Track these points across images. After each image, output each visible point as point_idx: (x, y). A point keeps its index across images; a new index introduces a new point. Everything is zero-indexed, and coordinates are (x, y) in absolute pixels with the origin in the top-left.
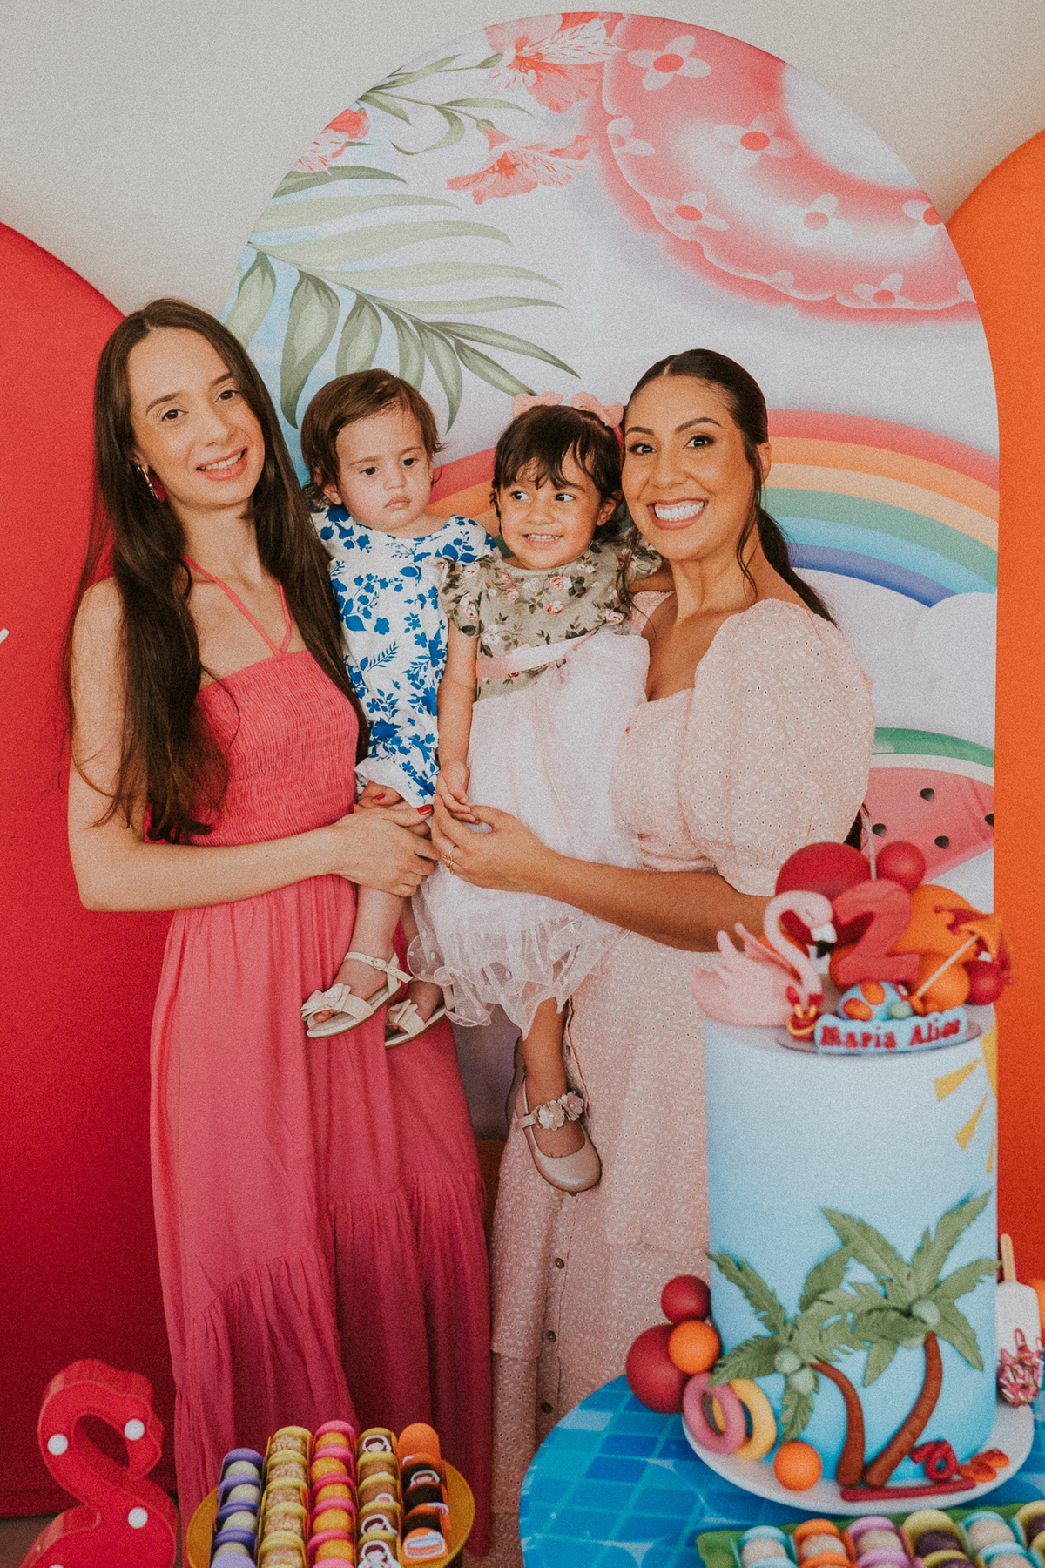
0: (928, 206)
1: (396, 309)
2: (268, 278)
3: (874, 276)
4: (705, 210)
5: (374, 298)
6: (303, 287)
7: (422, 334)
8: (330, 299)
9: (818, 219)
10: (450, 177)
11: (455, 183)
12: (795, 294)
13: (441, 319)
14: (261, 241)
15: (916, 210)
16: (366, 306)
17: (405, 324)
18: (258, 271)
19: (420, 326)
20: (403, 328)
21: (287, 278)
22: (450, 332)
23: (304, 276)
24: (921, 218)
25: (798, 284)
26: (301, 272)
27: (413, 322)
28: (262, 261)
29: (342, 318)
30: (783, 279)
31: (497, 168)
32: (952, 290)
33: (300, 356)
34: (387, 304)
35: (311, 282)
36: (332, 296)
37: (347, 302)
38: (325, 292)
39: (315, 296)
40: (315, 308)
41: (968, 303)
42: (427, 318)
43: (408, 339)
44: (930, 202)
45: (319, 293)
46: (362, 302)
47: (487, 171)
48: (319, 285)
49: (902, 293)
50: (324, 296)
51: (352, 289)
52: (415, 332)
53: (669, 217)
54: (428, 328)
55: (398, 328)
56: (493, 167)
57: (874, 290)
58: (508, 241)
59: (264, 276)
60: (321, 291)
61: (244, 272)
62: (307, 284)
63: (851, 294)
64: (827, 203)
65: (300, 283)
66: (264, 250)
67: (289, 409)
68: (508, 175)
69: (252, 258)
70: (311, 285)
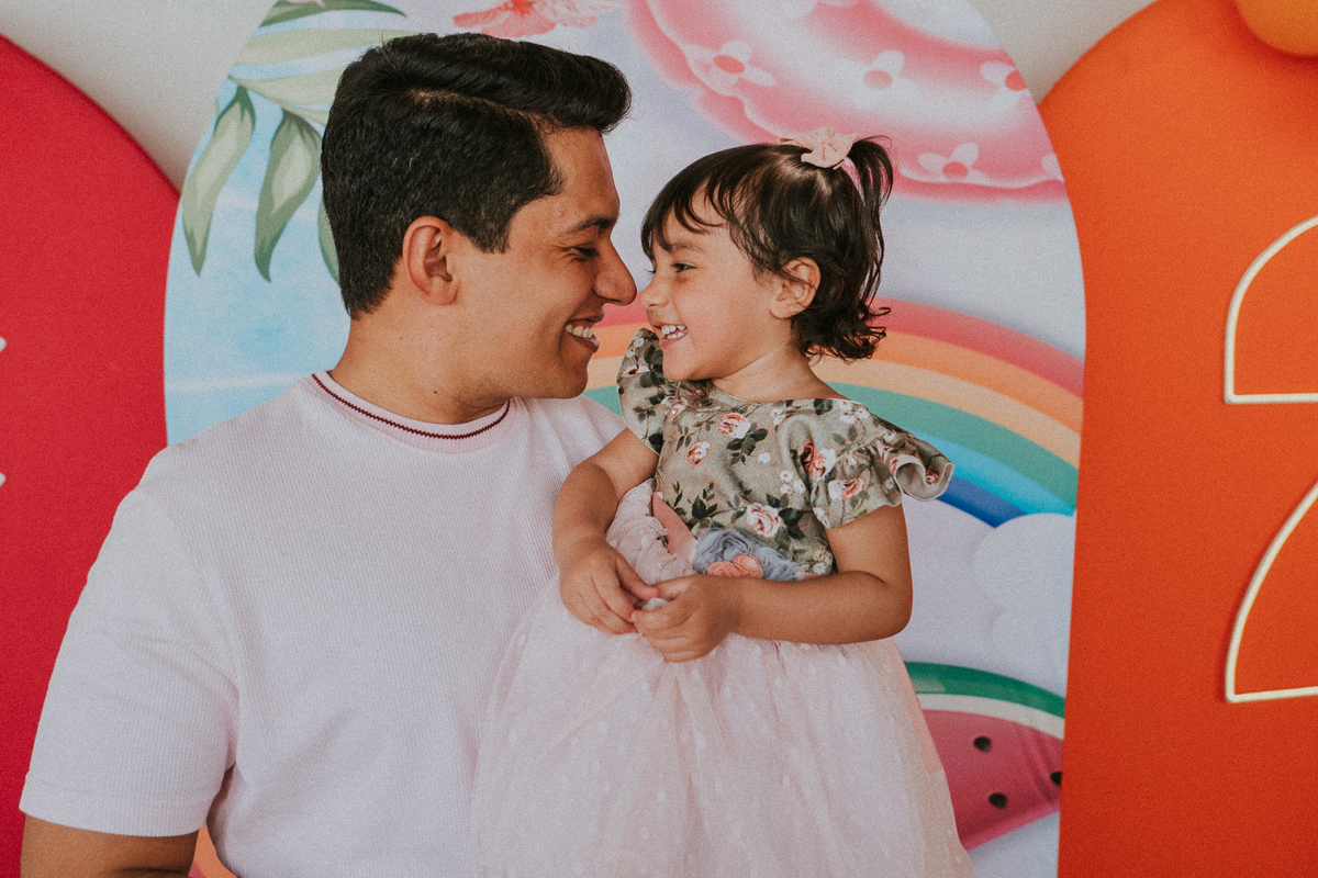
0: (1011, 69)
2: (247, 113)
3: (944, 146)
4: (748, 62)
6: (287, 124)
8: (314, 139)
9: (881, 78)
10: (458, 13)
14: (243, 75)
15: (996, 73)
18: (237, 106)
21: (269, 117)
23: (288, 116)
24: (1003, 84)
26: (284, 111)
28: (242, 98)
31: (511, 5)
32: (1035, 166)
33: (279, 202)
38: (310, 134)
39: (298, 139)
40: (298, 152)
41: (1054, 182)
44: (1011, 63)
45: (302, 135)
47: (500, 8)
48: (304, 126)
49: (979, 166)
50: (308, 138)
53: (707, 68)
56: (506, 5)
57: (943, 161)
59: (243, 115)
60: (306, 135)
61: (222, 108)
62: (289, 125)
63: (916, 165)
64: (891, 60)
65: (282, 123)
66: (245, 84)
67: (263, 260)
68: (522, 13)
69: (231, 93)
70: (294, 127)
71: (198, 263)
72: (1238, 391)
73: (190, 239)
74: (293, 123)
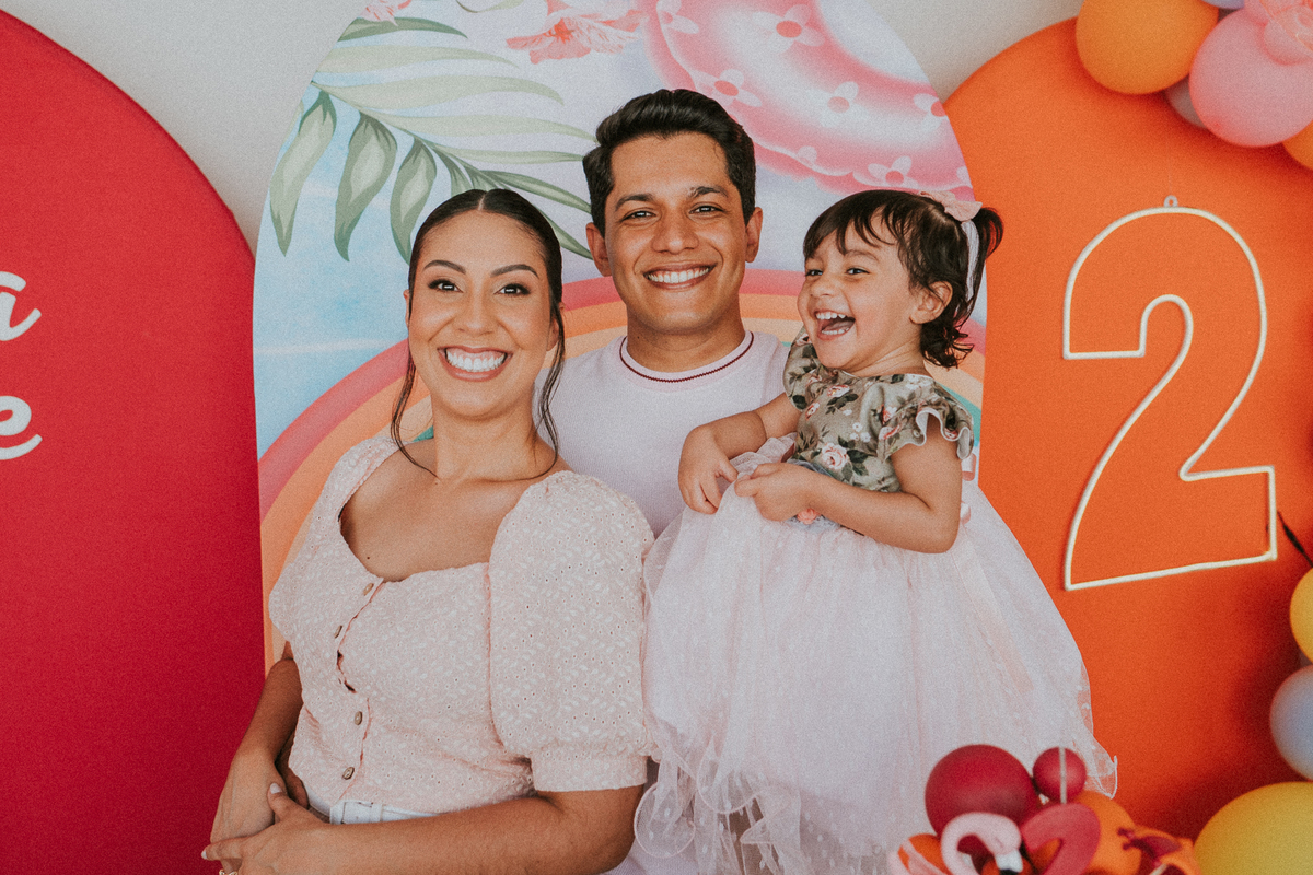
0: (935, 99)
1: (451, 155)
2: (328, 115)
3: (886, 158)
4: (743, 87)
5: (431, 144)
6: (363, 127)
7: (475, 181)
8: (387, 139)
9: (840, 104)
10: (511, 37)
11: (513, 43)
12: (816, 168)
13: (491, 168)
14: (324, 82)
15: (926, 102)
16: (422, 151)
17: (458, 169)
18: (320, 109)
19: (473, 173)
20: (457, 174)
21: (348, 119)
22: (502, 180)
23: (365, 119)
24: (929, 109)
25: (821, 159)
26: (361, 114)
27: (467, 169)
28: (324, 101)
29: (399, 160)
30: (807, 155)
31: (554, 33)
32: (953, 175)
33: (356, 192)
34: (441, 149)
35: (370, 123)
36: (391, 139)
37: (404, 145)
38: (384, 134)
39: (374, 138)
40: (373, 150)
41: (967, 188)
42: (480, 166)
44: (938, 95)
45: (377, 136)
46: (419, 147)
47: (545, 34)
48: (379, 128)
49: (912, 174)
50: (382, 138)
51: (411, 134)
52: (469, 179)
54: (481, 176)
55: (452, 172)
56: (550, 32)
57: (886, 170)
58: (560, 100)
60: (380, 133)
61: (306, 110)
62: (366, 125)
63: (868, 174)
64: (849, 90)
65: (360, 124)
66: (327, 90)
67: (342, 243)
68: (564, 39)
69: (314, 97)
70: (372, 128)
71: (284, 245)
72: (1072, 351)
73: (277, 222)
74: (370, 127)
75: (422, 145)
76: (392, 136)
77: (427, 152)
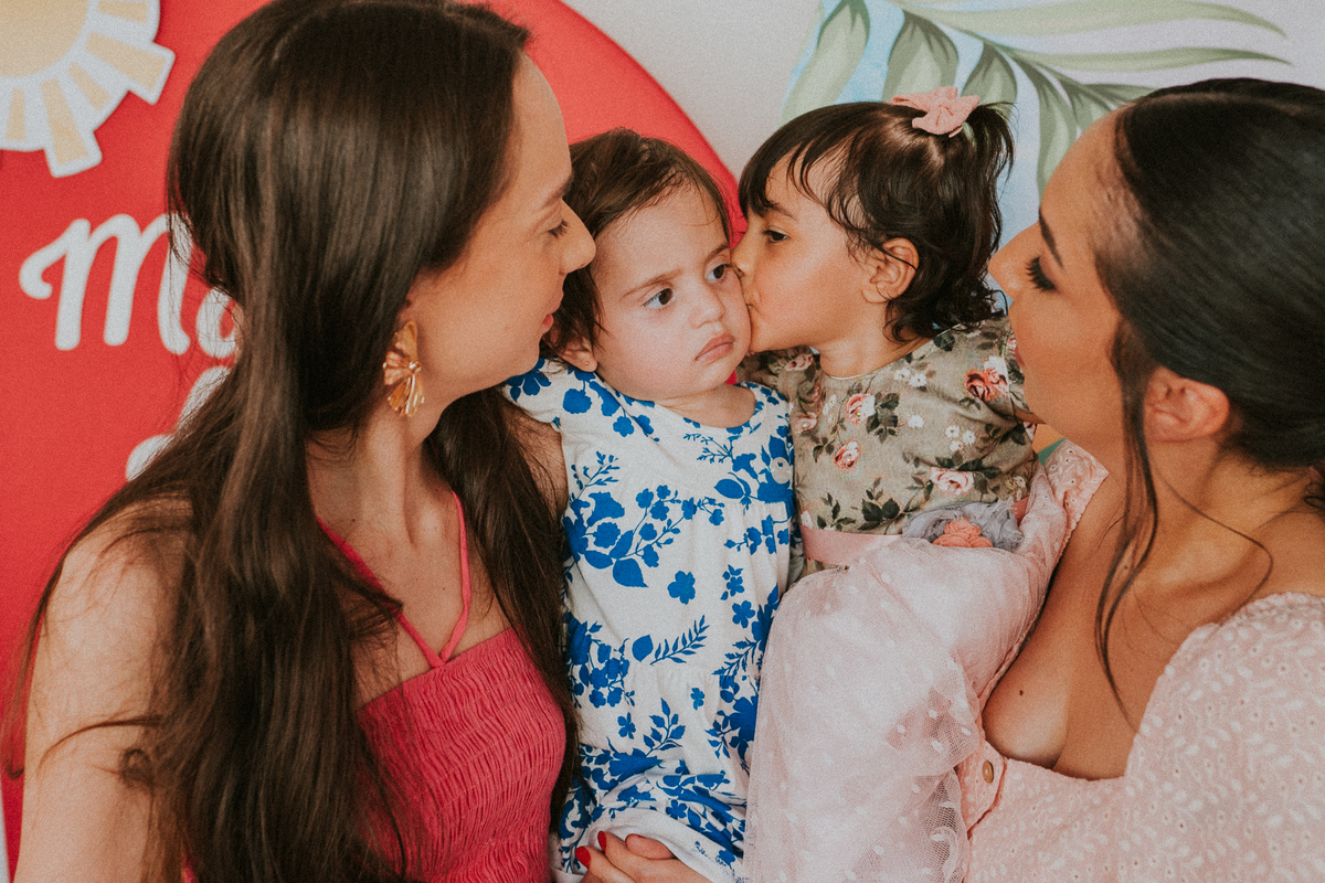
1: (1038, 64)
2: (859, 19)
5: (1007, 49)
6: (906, 35)
7: (1075, 100)
8: (943, 49)
16: (996, 63)
17: (1049, 84)
18: (847, 11)
19: (1073, 89)
20: (1048, 92)
21: (886, 23)
23: (912, 20)
26: (906, 13)
29: (962, 77)
34: (1024, 56)
35: (920, 27)
36: (949, 49)
37: (969, 55)
38: (940, 42)
39: (924, 47)
40: (924, 62)
42: (1084, 77)
43: (1056, 109)
45: (929, 43)
46: (990, 54)
48: (931, 32)
50: (936, 45)
51: (979, 37)
52: (1065, 96)
54: (1088, 95)
55: (1039, 91)
59: (854, 19)
60: (933, 40)
61: (826, 16)
62: (913, 31)
65: (903, 30)
70: (919, 33)
74: (918, 28)
75: (997, 54)
76: (952, 45)
77: (1003, 61)
